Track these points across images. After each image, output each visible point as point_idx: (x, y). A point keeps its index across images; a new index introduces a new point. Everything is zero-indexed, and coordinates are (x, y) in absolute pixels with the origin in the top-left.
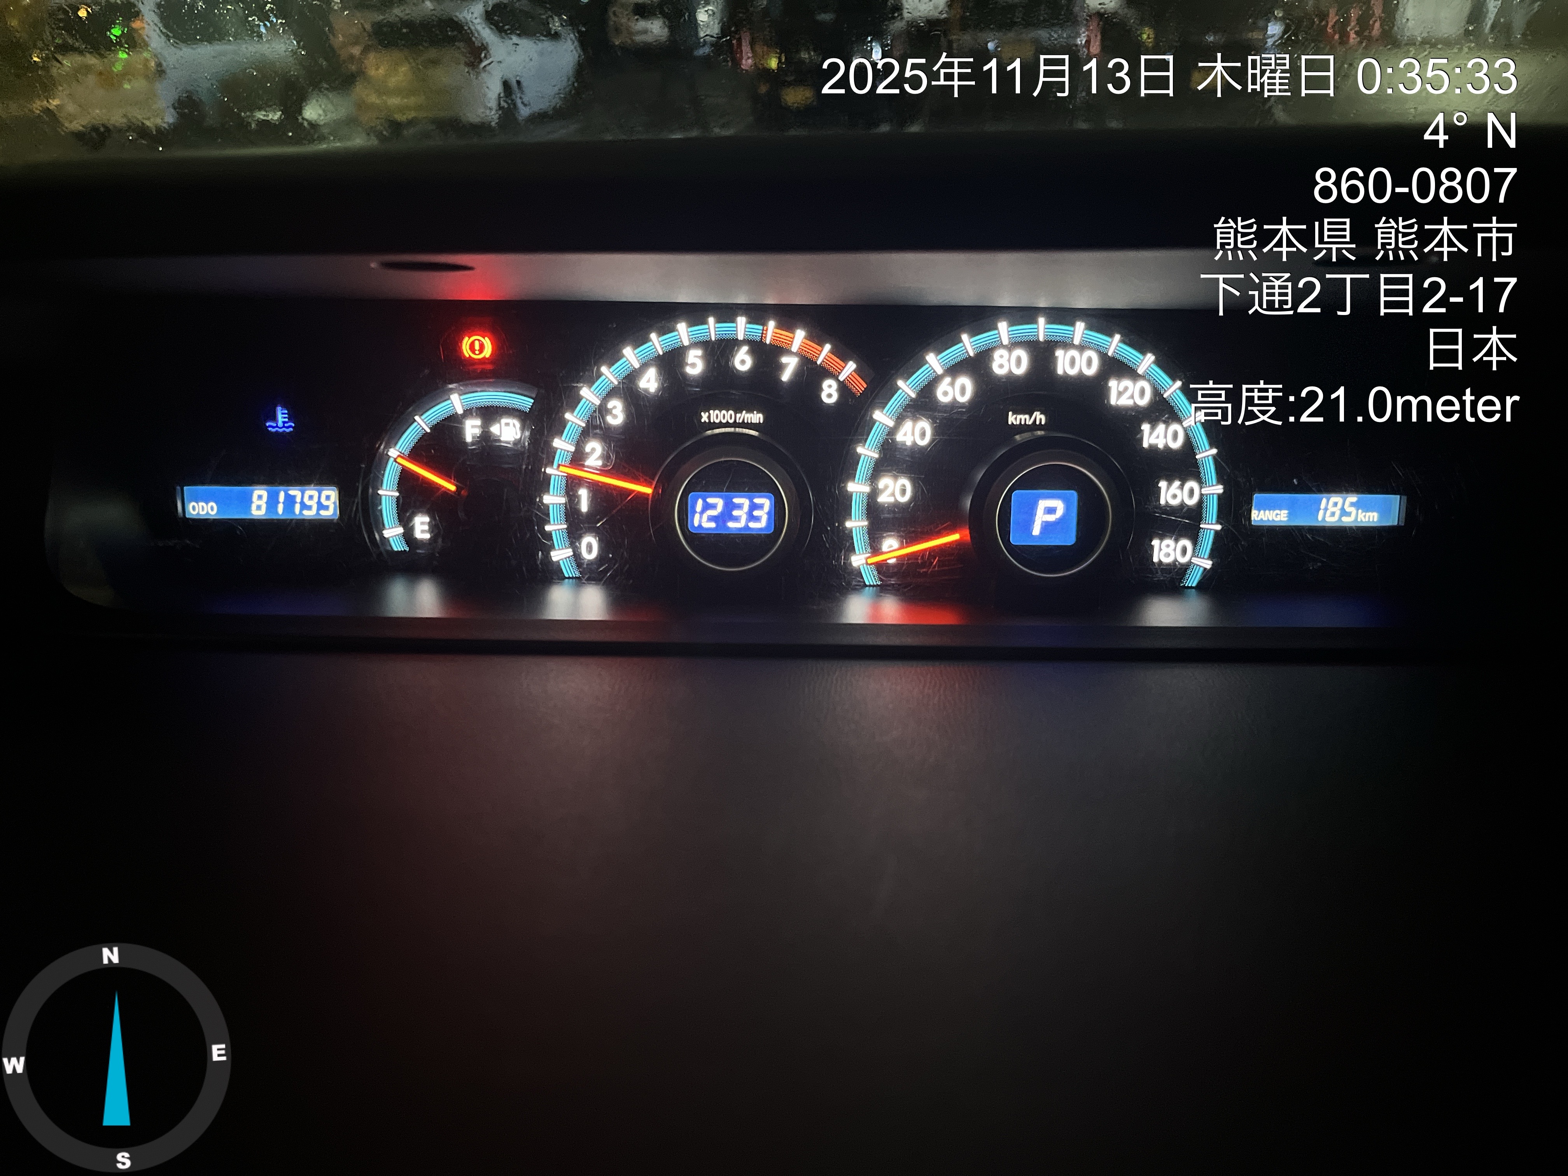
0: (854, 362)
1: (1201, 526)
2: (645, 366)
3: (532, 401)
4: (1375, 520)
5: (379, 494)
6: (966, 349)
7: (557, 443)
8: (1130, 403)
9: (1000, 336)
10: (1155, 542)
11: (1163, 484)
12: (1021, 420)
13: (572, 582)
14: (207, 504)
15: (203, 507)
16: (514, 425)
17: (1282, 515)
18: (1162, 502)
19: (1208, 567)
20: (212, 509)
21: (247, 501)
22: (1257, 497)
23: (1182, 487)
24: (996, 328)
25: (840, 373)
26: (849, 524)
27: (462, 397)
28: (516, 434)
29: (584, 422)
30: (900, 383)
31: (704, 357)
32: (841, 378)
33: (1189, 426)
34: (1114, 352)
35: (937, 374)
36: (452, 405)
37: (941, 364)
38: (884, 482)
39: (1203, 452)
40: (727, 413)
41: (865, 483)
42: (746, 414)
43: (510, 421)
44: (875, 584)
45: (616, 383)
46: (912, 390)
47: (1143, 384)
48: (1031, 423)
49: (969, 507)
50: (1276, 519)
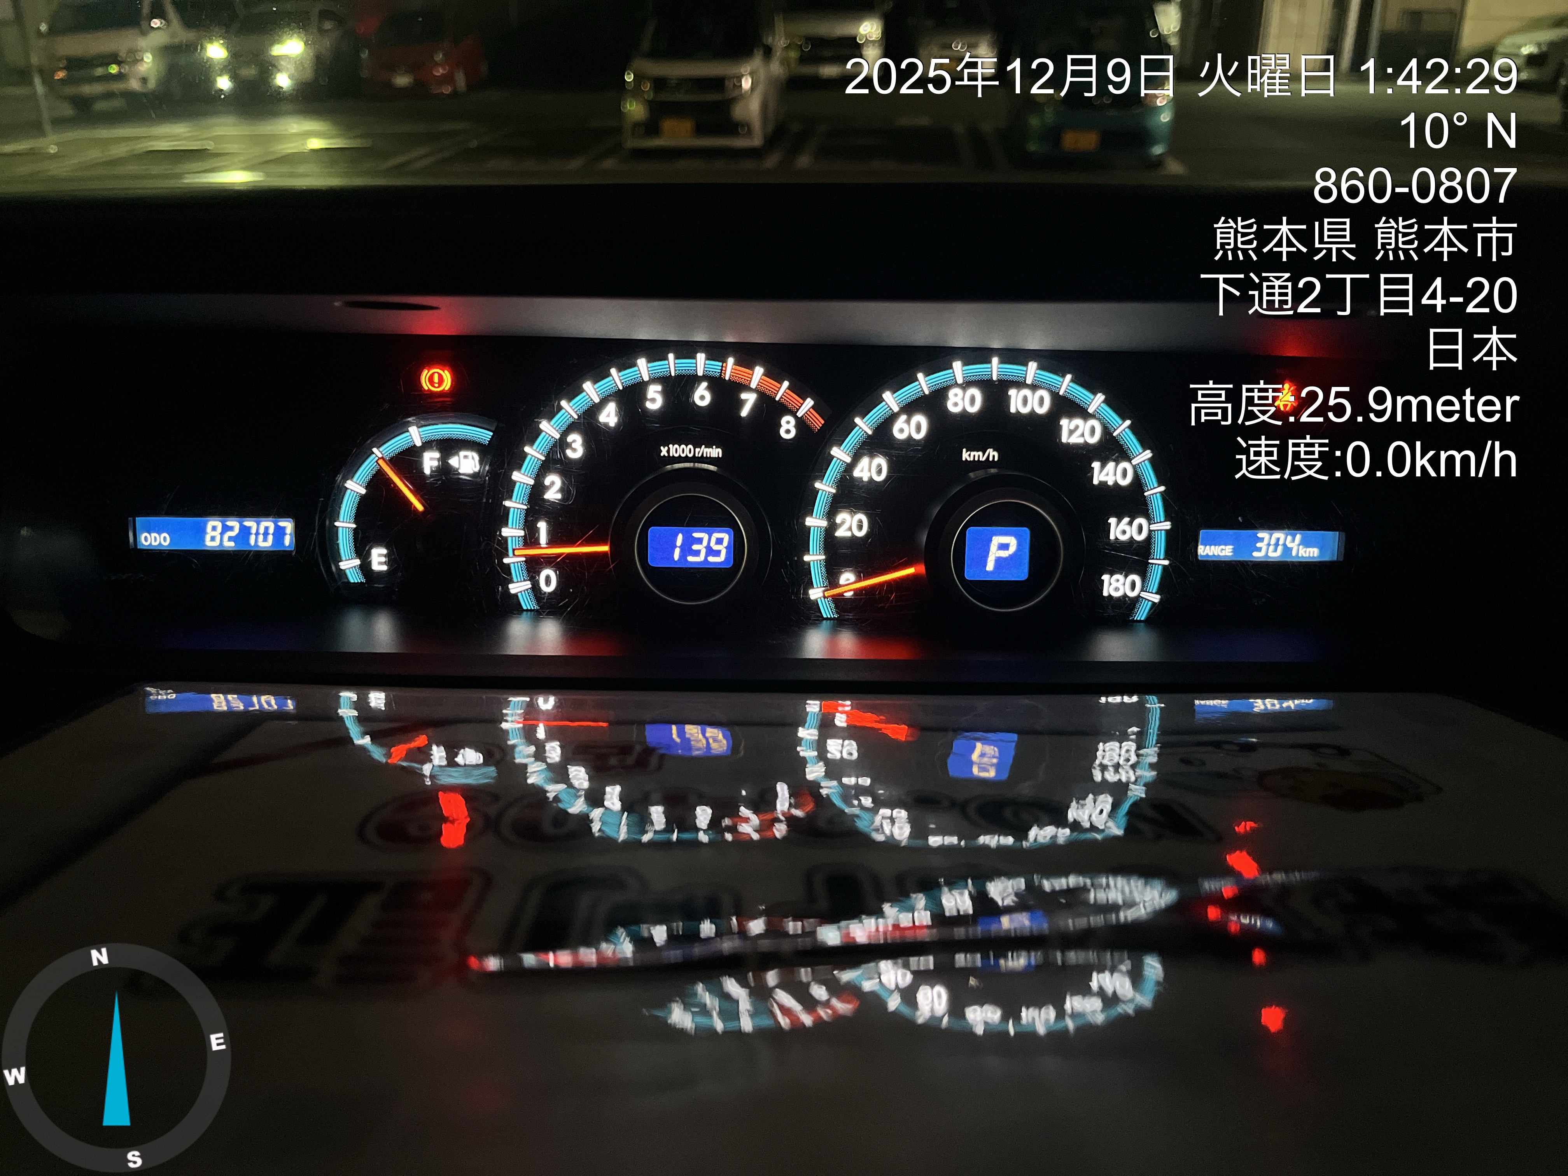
0: (812, 399)
1: (1150, 561)
2: (604, 401)
3: (491, 434)
4: (1315, 555)
5: (336, 526)
6: (921, 387)
7: (516, 476)
8: (1081, 441)
9: (954, 376)
10: (1105, 577)
11: (1113, 521)
12: (974, 456)
13: (531, 615)
14: (159, 534)
15: (155, 538)
16: (473, 458)
17: (1227, 550)
18: (1112, 537)
19: (1157, 601)
20: (165, 538)
21: (202, 531)
22: (1202, 532)
23: (1130, 523)
24: (951, 368)
25: (798, 410)
26: (806, 558)
27: (421, 429)
28: (475, 467)
29: (544, 456)
30: (857, 420)
31: (665, 393)
32: (799, 414)
33: (1138, 464)
34: (1066, 391)
35: (893, 411)
36: (410, 437)
37: (898, 402)
38: (842, 516)
39: (1151, 489)
40: (687, 447)
41: (823, 517)
42: (705, 449)
43: (469, 453)
44: (833, 616)
45: (575, 417)
46: (869, 427)
47: (1093, 422)
48: (984, 459)
49: (925, 543)
50: (1221, 554)
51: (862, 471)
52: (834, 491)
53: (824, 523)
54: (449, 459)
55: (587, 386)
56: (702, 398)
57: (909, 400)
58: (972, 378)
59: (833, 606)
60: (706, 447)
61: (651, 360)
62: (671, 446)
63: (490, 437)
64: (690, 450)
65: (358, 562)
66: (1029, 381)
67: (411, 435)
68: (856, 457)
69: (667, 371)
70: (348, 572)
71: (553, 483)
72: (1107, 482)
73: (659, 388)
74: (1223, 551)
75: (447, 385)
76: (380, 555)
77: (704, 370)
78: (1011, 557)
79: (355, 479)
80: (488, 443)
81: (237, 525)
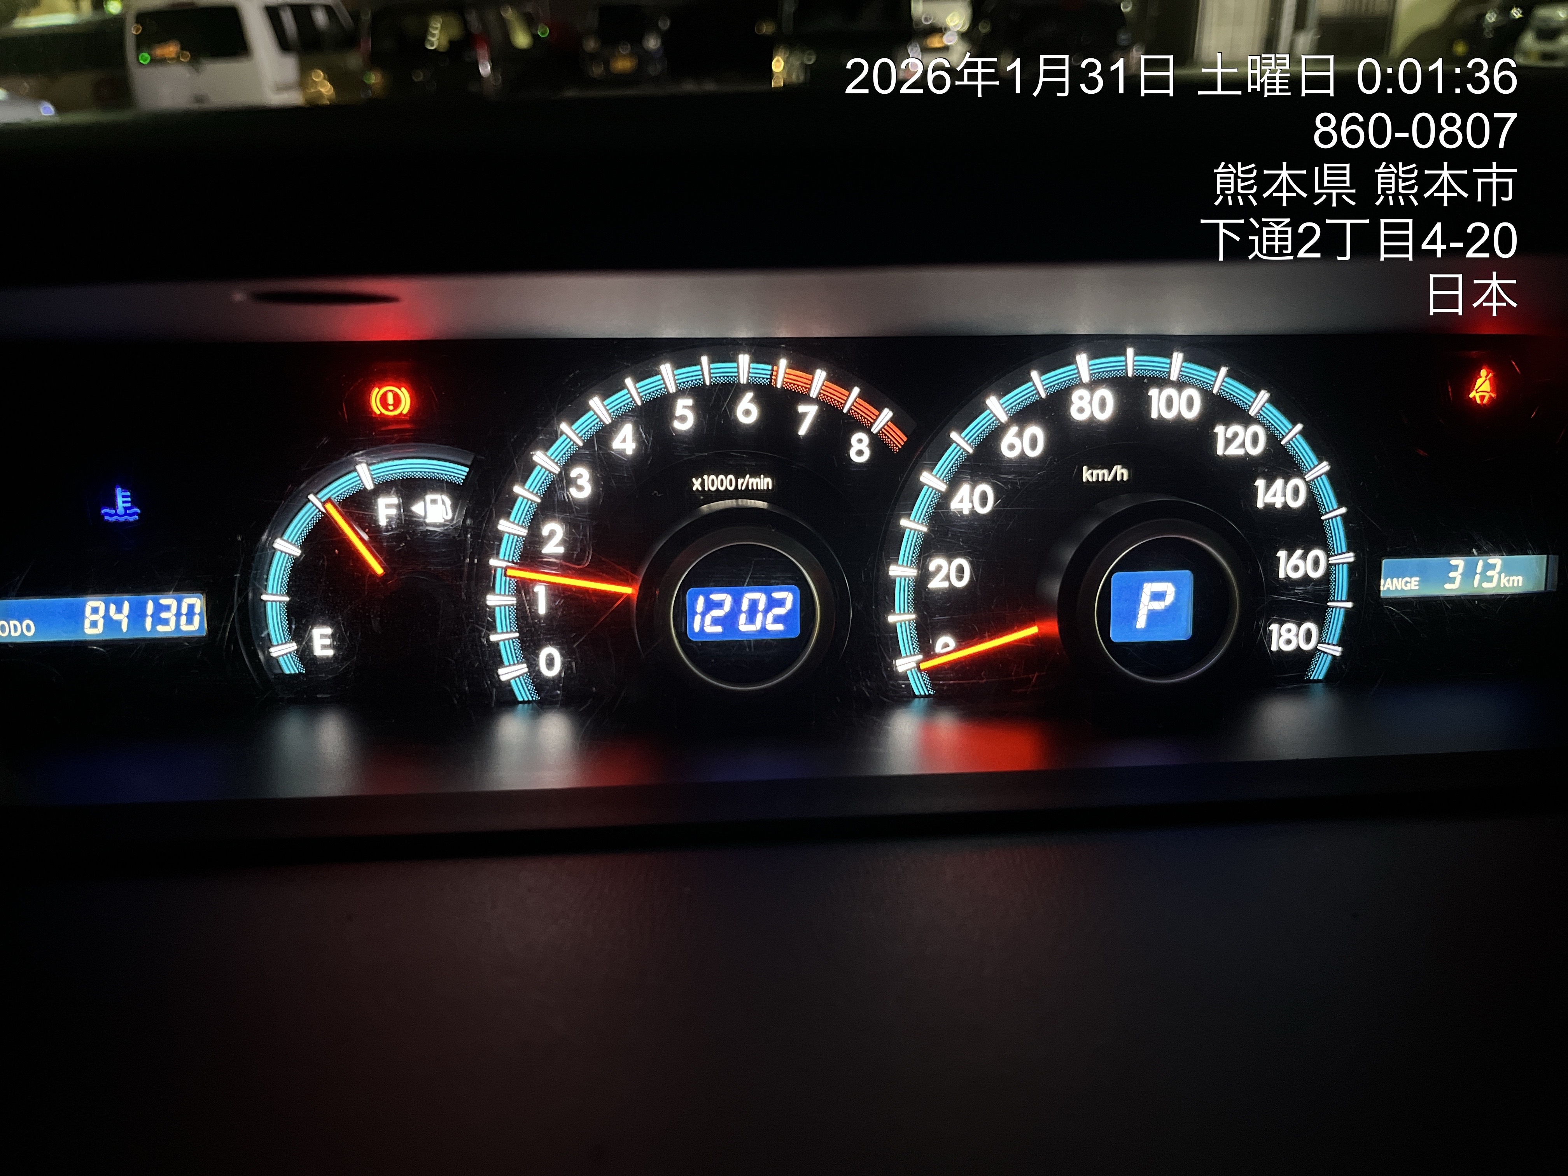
0: (891, 409)
1: (1329, 604)
2: (618, 422)
3: (466, 470)
4: (1521, 585)
5: (262, 600)
6: (1036, 389)
7: (503, 525)
8: (1241, 452)
9: (1079, 372)
10: (1274, 627)
11: (1282, 554)
12: (1098, 475)
13: (528, 709)
14: (20, 621)
15: (15, 627)
16: (443, 503)
17: (1413, 583)
18: (1282, 575)
19: (1338, 654)
20: (28, 628)
21: (80, 615)
22: (1384, 562)
23: (1304, 557)
24: (1074, 362)
25: (872, 424)
26: (891, 619)
27: (372, 468)
28: (447, 514)
29: (540, 497)
30: (954, 435)
31: (696, 408)
32: (875, 429)
33: (1313, 480)
34: (1220, 389)
35: (1000, 422)
36: (358, 478)
37: (1006, 410)
38: (936, 562)
39: (1330, 512)
40: (726, 478)
41: (911, 564)
42: (750, 479)
43: (438, 497)
44: (927, 693)
45: (581, 444)
46: (970, 444)
47: (1256, 428)
48: (1110, 479)
49: (1057, 596)
50: (1405, 588)
51: (962, 501)
52: (925, 529)
53: (913, 572)
54: (412, 505)
55: (595, 402)
56: (747, 413)
57: (1020, 407)
58: (1103, 376)
59: (927, 679)
60: (750, 477)
61: (678, 365)
62: (705, 477)
63: (466, 474)
64: (731, 481)
65: (293, 646)
66: (1174, 377)
67: (359, 475)
68: (954, 484)
69: (700, 379)
70: (281, 659)
71: (552, 533)
72: (1274, 504)
73: (689, 402)
74: (1408, 584)
75: (405, 406)
76: (323, 636)
77: (749, 376)
78: (1168, 610)
79: (285, 537)
80: (462, 481)
81: (126, 606)
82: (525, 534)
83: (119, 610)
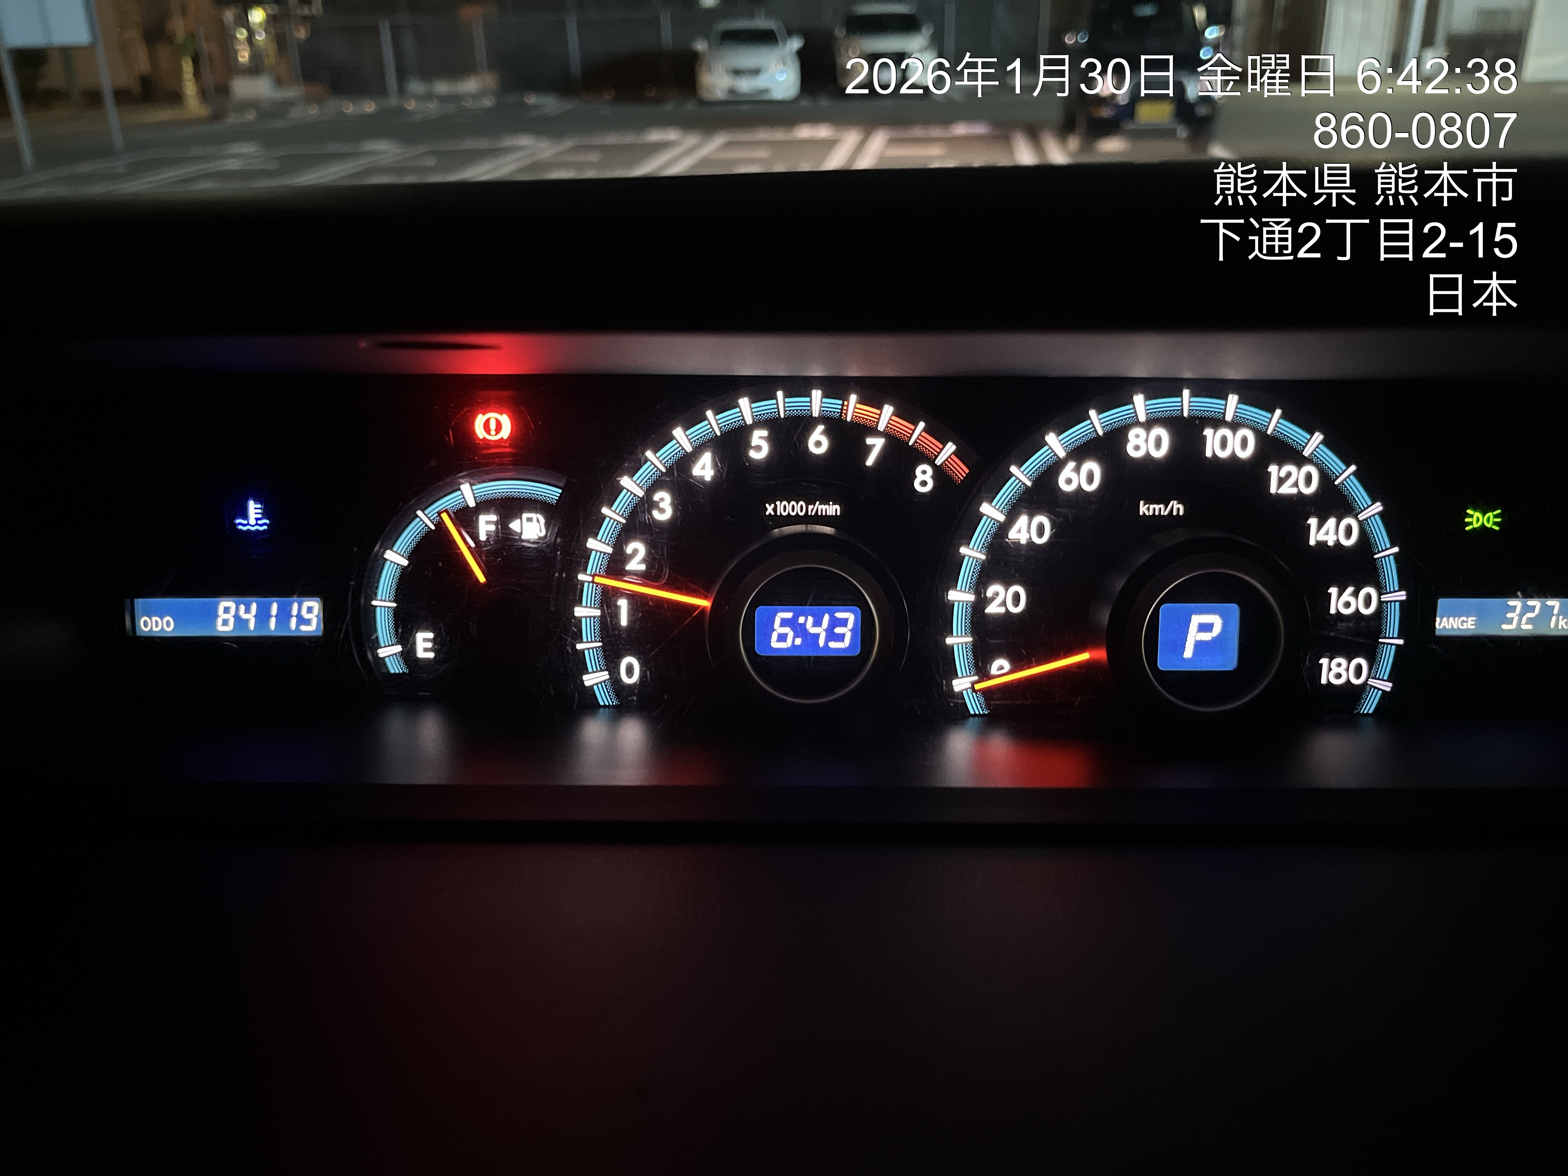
0: (955, 443)
1: (1380, 640)
2: (698, 450)
3: (560, 491)
5: (372, 605)
6: (1094, 427)
8: (1294, 491)
9: (1135, 412)
10: (1324, 661)
11: (1334, 591)
12: (1154, 509)
13: (610, 713)
14: (162, 619)
15: (156, 622)
16: (538, 521)
17: (1470, 622)
18: (1333, 611)
19: (1388, 689)
20: (168, 623)
21: (213, 614)
22: (1441, 602)
23: (1356, 594)
24: (1131, 402)
25: (936, 457)
26: (949, 641)
27: (474, 488)
29: (625, 518)
30: (1013, 469)
31: (770, 439)
32: (938, 462)
33: (1366, 520)
34: (1275, 430)
35: (1058, 457)
36: (462, 496)
37: (1064, 446)
38: (994, 589)
39: (1383, 551)
40: (797, 504)
41: (969, 590)
42: (819, 506)
43: (533, 515)
44: (981, 713)
45: (664, 470)
46: (1028, 478)
47: (1309, 468)
48: (1166, 514)
49: (1107, 622)
50: (1461, 627)
51: (1019, 531)
52: (983, 557)
53: (971, 598)
54: (509, 523)
55: (678, 432)
56: (818, 444)
57: (1078, 443)
58: (1158, 415)
59: (982, 700)
60: (820, 504)
61: (755, 399)
62: (778, 503)
63: (559, 495)
64: (802, 506)
65: (399, 648)
66: (1229, 417)
67: (462, 494)
68: (1012, 515)
69: (775, 412)
70: (387, 659)
71: (635, 551)
72: (1327, 542)
73: (765, 433)
74: (1465, 624)
75: (506, 432)
76: (425, 640)
77: (820, 410)
78: (1214, 640)
79: (395, 549)
80: (556, 502)
81: (254, 606)
82: (611, 552)
83: (247, 611)
